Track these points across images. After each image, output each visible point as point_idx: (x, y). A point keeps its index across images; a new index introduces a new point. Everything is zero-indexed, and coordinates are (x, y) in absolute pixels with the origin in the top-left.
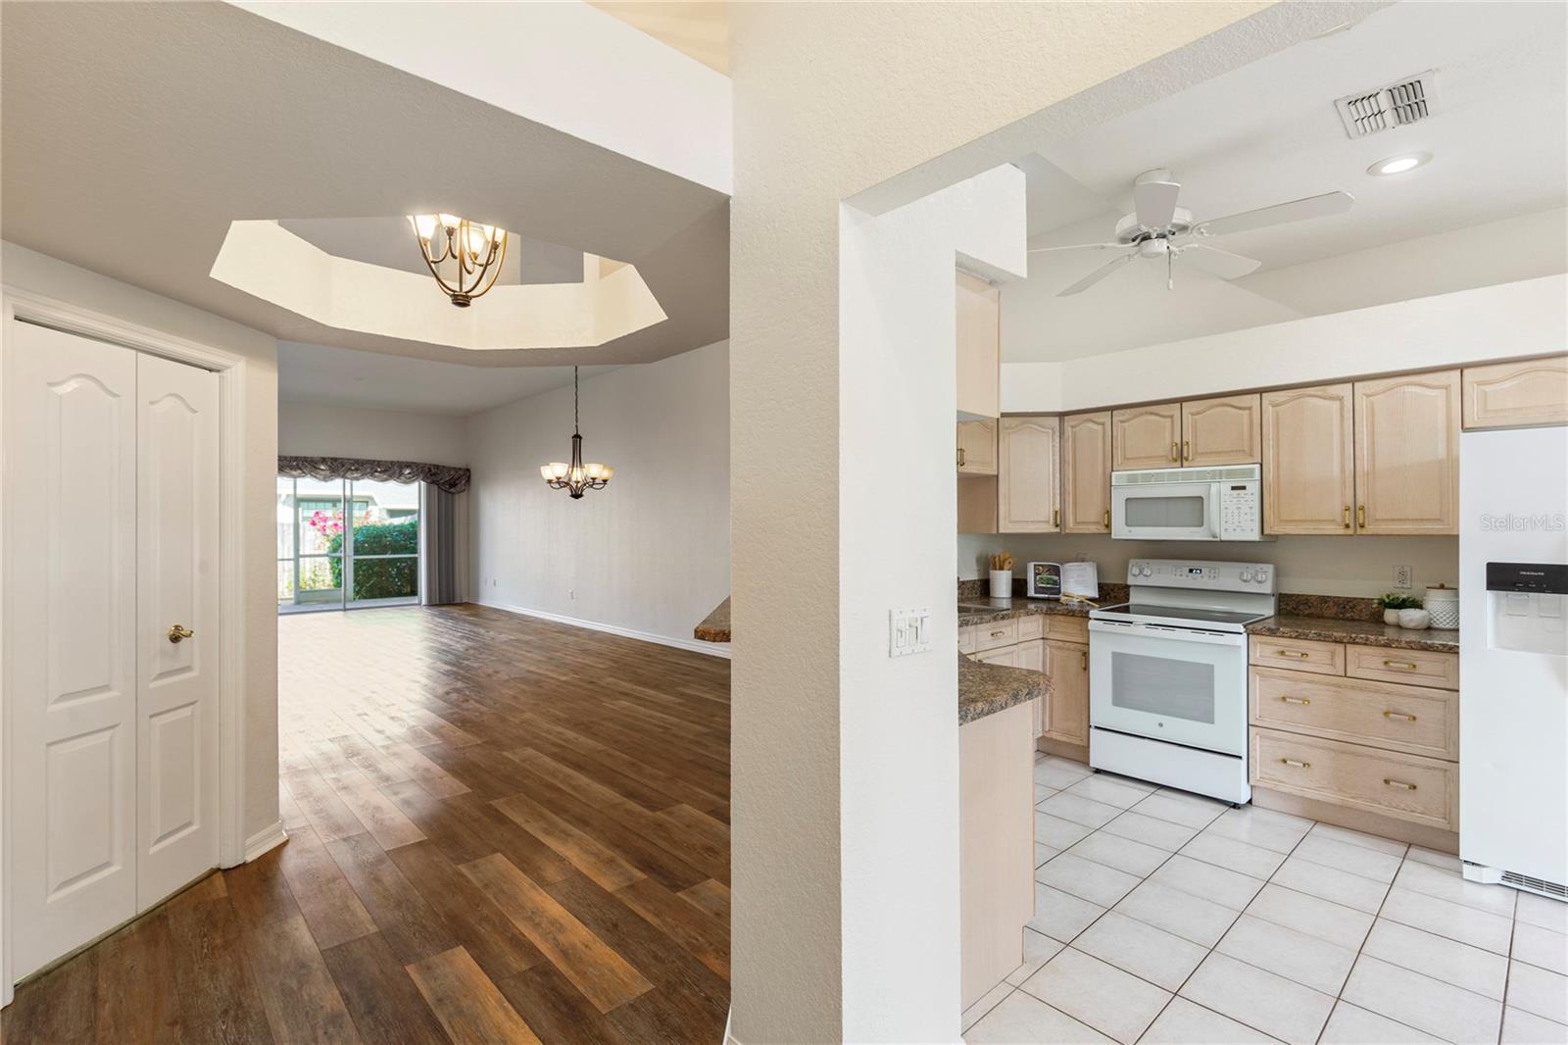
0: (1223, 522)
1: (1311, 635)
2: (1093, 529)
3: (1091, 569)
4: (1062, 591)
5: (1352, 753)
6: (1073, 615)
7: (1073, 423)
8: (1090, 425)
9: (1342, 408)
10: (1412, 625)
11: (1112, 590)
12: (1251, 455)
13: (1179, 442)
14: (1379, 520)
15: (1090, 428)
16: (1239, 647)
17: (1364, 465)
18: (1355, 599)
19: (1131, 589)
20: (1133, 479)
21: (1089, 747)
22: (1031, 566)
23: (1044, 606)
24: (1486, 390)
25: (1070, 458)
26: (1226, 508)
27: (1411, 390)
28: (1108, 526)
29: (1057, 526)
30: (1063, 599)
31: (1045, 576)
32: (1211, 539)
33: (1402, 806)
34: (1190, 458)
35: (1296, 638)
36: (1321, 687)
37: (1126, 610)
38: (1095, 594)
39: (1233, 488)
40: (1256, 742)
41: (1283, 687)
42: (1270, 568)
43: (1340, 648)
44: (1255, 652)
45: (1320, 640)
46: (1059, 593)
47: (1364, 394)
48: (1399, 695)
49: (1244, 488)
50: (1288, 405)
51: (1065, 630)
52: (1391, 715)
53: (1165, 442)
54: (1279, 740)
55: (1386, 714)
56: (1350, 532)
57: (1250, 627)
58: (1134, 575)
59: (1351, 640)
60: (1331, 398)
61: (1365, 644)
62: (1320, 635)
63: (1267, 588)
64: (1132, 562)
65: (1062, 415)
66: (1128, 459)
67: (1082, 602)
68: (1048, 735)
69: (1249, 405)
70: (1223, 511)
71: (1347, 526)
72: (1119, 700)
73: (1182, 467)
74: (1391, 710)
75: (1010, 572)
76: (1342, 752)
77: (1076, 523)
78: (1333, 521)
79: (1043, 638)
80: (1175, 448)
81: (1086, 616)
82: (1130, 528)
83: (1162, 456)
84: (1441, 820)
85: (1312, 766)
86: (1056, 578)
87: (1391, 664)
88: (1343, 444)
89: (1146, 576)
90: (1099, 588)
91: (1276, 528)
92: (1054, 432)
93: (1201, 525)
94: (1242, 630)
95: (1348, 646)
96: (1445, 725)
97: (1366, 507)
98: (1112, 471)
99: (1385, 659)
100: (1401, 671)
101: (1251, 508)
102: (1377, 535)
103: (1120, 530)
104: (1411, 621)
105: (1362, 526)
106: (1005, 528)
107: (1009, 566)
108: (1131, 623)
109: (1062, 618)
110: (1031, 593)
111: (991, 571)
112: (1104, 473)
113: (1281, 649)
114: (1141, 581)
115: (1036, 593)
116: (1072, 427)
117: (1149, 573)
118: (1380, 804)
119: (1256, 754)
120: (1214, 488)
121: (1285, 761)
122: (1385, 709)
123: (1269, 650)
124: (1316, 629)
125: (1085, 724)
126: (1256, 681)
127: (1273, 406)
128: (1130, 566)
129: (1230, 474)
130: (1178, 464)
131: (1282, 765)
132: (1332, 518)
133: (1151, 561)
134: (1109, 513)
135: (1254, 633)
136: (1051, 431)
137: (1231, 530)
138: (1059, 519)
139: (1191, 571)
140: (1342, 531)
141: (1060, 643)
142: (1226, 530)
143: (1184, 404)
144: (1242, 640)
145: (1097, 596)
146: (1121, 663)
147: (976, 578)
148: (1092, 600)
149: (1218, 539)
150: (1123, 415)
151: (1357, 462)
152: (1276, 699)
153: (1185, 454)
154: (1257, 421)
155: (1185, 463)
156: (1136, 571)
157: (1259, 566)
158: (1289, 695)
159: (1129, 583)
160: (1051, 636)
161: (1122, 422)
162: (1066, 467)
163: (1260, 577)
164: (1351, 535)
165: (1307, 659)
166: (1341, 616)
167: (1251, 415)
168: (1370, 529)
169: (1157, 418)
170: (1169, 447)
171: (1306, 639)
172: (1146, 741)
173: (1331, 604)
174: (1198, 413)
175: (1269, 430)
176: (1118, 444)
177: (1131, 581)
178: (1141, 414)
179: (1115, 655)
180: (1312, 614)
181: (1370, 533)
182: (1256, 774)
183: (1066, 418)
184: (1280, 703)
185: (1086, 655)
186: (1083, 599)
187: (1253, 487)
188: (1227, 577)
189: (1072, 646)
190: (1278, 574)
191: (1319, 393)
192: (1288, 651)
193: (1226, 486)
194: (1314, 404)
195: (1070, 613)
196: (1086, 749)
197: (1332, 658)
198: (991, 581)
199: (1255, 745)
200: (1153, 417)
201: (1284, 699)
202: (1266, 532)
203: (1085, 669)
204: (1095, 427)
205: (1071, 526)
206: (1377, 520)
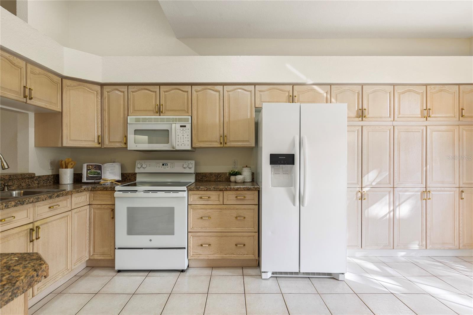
0: (177, 142)
1: (212, 189)
2: (118, 145)
3: (118, 166)
4: (102, 178)
5: (225, 236)
6: (106, 190)
7: (108, 90)
8: (117, 92)
9: (220, 95)
10: (240, 181)
11: (128, 176)
12: (188, 112)
13: (158, 103)
14: (231, 141)
15: (117, 94)
16: (185, 197)
17: (226, 119)
18: (221, 173)
19: (137, 175)
20: (137, 120)
21: (114, 259)
22: (85, 166)
23: (90, 187)
24: (261, 94)
25: (106, 107)
26: (178, 135)
27: (240, 91)
28: (126, 143)
29: (99, 143)
30: (102, 182)
31: (93, 171)
32: (172, 149)
33: (241, 253)
34: (163, 112)
35: (206, 190)
36: (214, 210)
37: (135, 185)
38: (119, 178)
39: (181, 126)
40: (191, 240)
41: (201, 213)
42: (193, 162)
43: (221, 193)
44: (191, 199)
45: (215, 191)
46: (101, 178)
47: (227, 91)
48: (240, 209)
49: (185, 126)
50: (201, 92)
51: (102, 198)
52: (238, 218)
53: (152, 104)
54: (199, 236)
55: (236, 217)
56: (222, 146)
57: (189, 187)
58: (139, 168)
59: (226, 189)
60: (216, 91)
61: (230, 190)
62: (215, 188)
63: (192, 171)
64: (137, 162)
65: (102, 85)
66: (136, 110)
67: (112, 183)
68: (92, 258)
69: (187, 90)
70: (177, 136)
71: (221, 143)
72: (131, 232)
73: (160, 116)
74: (238, 216)
75: (73, 169)
76: (222, 237)
77: (110, 142)
78: (217, 141)
79: (89, 205)
80: (157, 106)
81: (113, 190)
82: (136, 145)
83: (151, 110)
84: (252, 256)
85: (211, 245)
86: (99, 171)
87: (238, 197)
88: (220, 110)
89: (144, 168)
90: (122, 175)
91: (196, 144)
92: (97, 94)
93: (168, 143)
94: (186, 189)
95: (224, 191)
96: (254, 219)
97: (227, 136)
98: (128, 116)
99: (236, 196)
100: (241, 200)
101: (188, 135)
102: (230, 147)
103: (132, 146)
104: (240, 180)
105: (226, 143)
106: (67, 143)
107: (72, 166)
108: (137, 191)
109: (100, 192)
110: (84, 180)
111: (60, 169)
112: (124, 117)
113: (200, 196)
114: (142, 170)
115: (87, 180)
116: (108, 92)
117: (145, 166)
118: (234, 255)
119: (191, 245)
120: (174, 125)
121: (202, 245)
122: (235, 215)
123: (196, 197)
124: (213, 186)
125: (113, 248)
126: (191, 211)
127: (196, 92)
128: (137, 164)
129: (180, 120)
130: (158, 114)
131: (201, 247)
132: (216, 140)
133: (146, 161)
134: (126, 137)
135: (191, 190)
136: (95, 92)
137: (180, 145)
138: (101, 139)
139: (163, 165)
140: (219, 145)
141: (99, 206)
142: (178, 145)
143: (161, 86)
144: (185, 194)
145: (121, 180)
146: (132, 212)
147: (51, 174)
148: (118, 181)
149: (175, 149)
150: (133, 88)
151: (224, 117)
152: (198, 219)
153: (161, 110)
154: (190, 97)
155: (161, 114)
156: (139, 166)
157: (190, 161)
158: (204, 216)
159: (136, 172)
160: (94, 202)
161: (133, 92)
162: (104, 112)
163: (190, 167)
164: (222, 147)
165: (210, 199)
166: (216, 180)
167: (188, 94)
168: (228, 145)
169: (149, 92)
170: (154, 106)
171: (210, 190)
172: (143, 250)
173: (213, 176)
174: (167, 92)
175: (194, 101)
176: (131, 103)
177: (137, 171)
178: (142, 89)
179: (129, 209)
180: (207, 180)
181: (228, 146)
182: (191, 253)
183: (104, 87)
184: (200, 220)
185: (113, 210)
186: (113, 181)
187: (189, 126)
188: (177, 167)
189: (106, 207)
190: (196, 165)
191: (212, 88)
192: (203, 196)
193: (178, 126)
194: (211, 93)
195: (105, 189)
196: (113, 260)
197: (219, 198)
198: (60, 175)
199: (190, 241)
200: (147, 91)
201: (201, 218)
202: (193, 146)
203: (113, 218)
204: (119, 93)
205: (107, 144)
206: (230, 141)
